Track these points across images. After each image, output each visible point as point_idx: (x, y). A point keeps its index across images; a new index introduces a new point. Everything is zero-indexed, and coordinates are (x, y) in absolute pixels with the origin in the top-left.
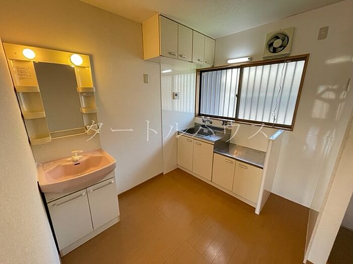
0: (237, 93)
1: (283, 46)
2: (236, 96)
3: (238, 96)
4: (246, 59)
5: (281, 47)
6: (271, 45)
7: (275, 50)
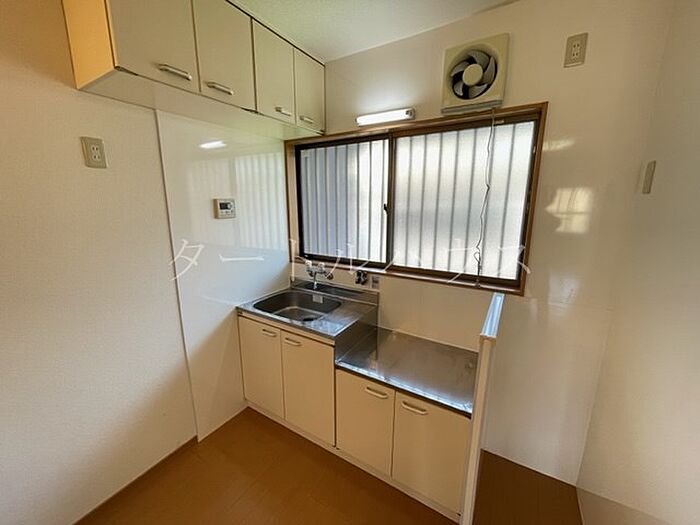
0: (386, 202)
1: (485, 83)
2: (385, 208)
3: (389, 208)
4: (402, 115)
5: (480, 84)
6: (456, 79)
7: (467, 93)
